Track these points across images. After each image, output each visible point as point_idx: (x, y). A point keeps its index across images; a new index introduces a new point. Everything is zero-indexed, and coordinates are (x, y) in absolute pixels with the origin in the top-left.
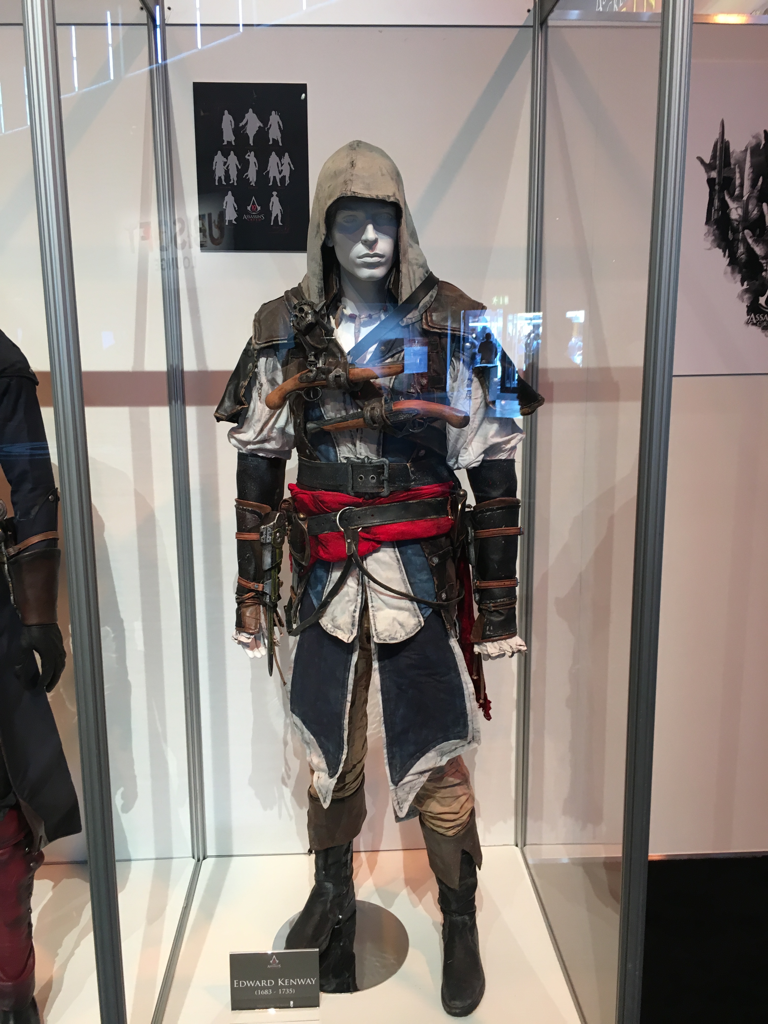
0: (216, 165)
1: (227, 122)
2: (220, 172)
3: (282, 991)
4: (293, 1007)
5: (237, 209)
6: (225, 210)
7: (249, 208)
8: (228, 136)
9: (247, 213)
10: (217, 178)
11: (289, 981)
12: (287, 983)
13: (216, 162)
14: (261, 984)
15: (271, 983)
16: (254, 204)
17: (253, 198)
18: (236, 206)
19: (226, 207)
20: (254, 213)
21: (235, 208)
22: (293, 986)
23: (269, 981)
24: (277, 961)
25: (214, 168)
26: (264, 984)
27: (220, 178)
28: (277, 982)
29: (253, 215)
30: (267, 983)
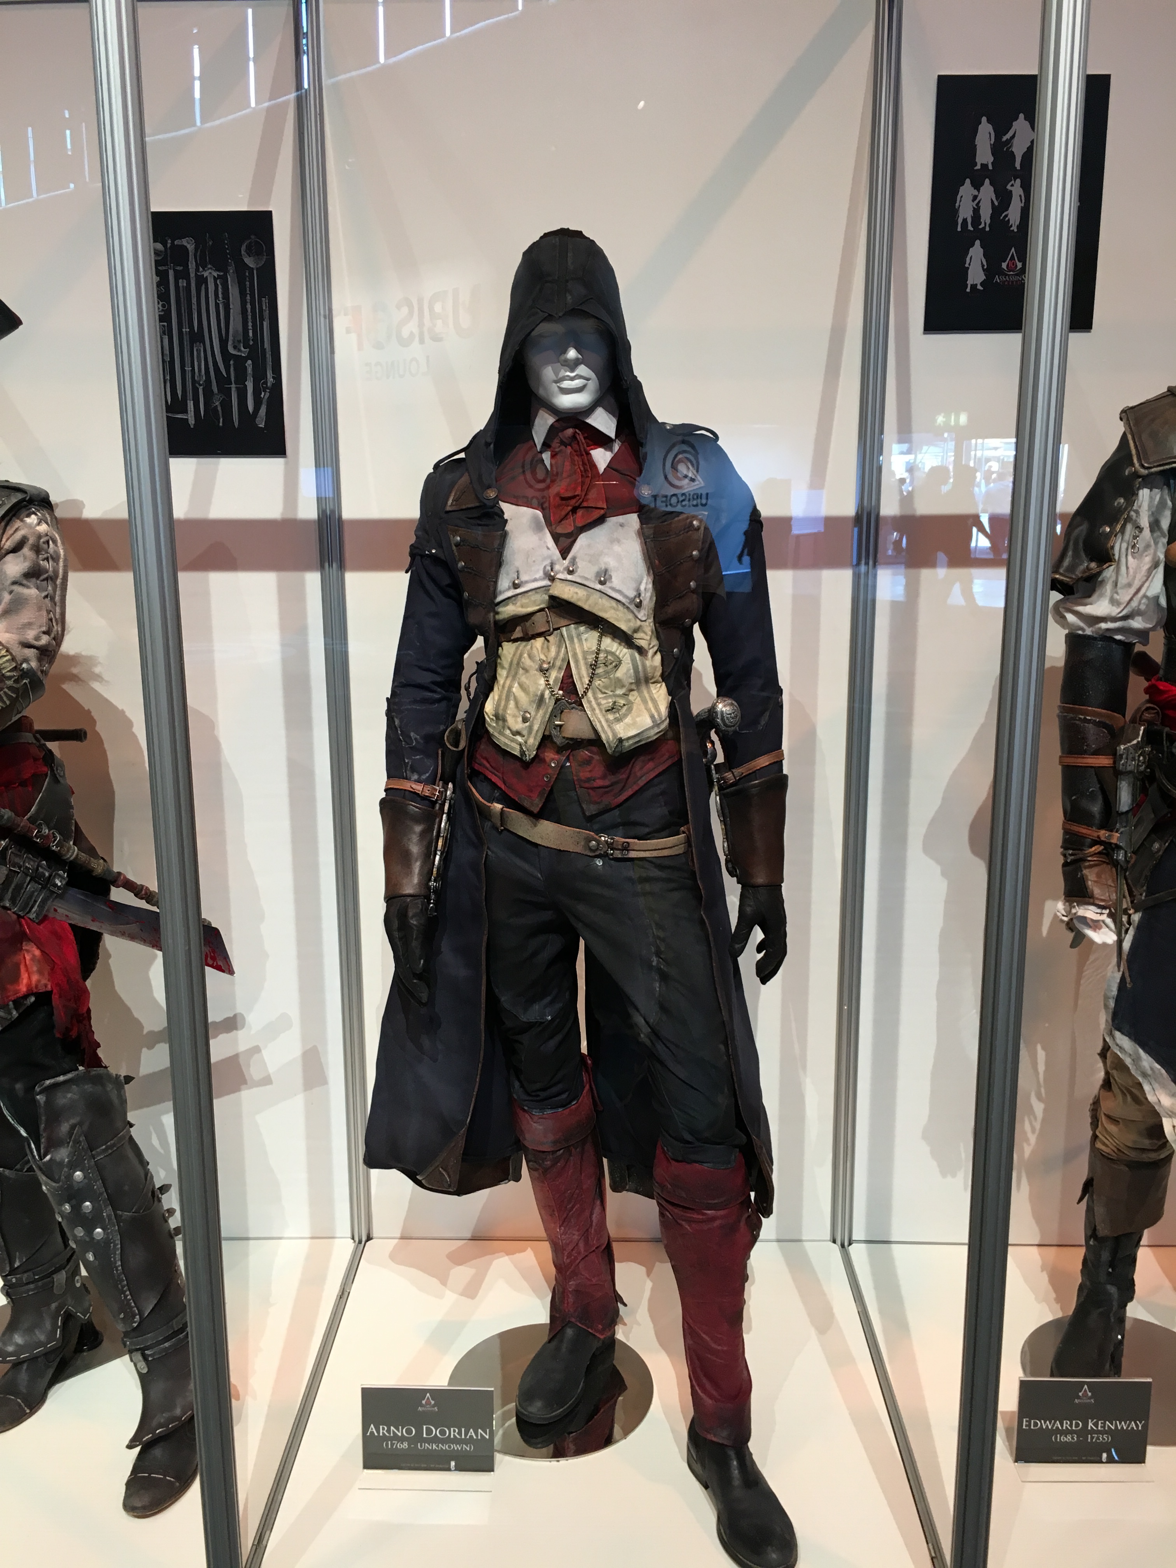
0: (960, 201)
1: (985, 133)
2: (965, 212)
3: (1092, 1438)
4: (1107, 1462)
5: (985, 267)
6: (968, 268)
7: (1004, 265)
8: (984, 156)
9: (1001, 272)
10: (960, 221)
11: (1105, 1424)
12: (1101, 1427)
13: (962, 197)
14: (1062, 1426)
15: (1077, 1425)
16: (1012, 257)
17: (1013, 249)
18: (985, 263)
19: (969, 264)
20: (1011, 273)
21: (983, 266)
22: (1109, 1432)
23: (1074, 1422)
24: (1090, 1394)
25: (957, 205)
26: (1066, 1427)
27: (965, 221)
28: (1086, 1424)
29: (1009, 275)
30: (1071, 1425)
